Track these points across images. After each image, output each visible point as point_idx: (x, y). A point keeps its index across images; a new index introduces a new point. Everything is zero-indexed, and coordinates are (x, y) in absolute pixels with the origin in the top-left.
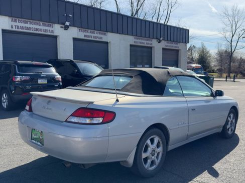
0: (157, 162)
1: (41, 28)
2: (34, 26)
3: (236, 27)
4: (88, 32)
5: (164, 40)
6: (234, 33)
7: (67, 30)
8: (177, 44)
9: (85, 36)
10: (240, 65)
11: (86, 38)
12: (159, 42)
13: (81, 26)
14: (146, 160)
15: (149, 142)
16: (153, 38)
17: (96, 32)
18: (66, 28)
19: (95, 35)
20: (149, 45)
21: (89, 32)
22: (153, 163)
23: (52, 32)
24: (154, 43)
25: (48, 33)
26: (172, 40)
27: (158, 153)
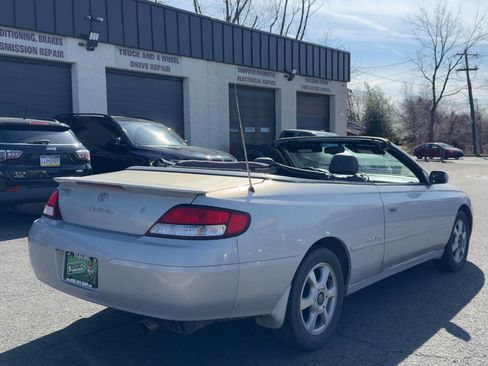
0: (328, 317)
1: (34, 46)
2: (20, 42)
3: (443, 48)
4: (138, 55)
5: (299, 74)
6: (438, 60)
7: (93, 50)
8: (326, 83)
9: (133, 64)
10: (452, 129)
11: (134, 69)
12: (290, 79)
13: (124, 44)
14: (307, 312)
15: (312, 275)
16: (277, 71)
17: (156, 55)
18: (91, 46)
19: (155, 62)
20: (269, 86)
21: (141, 54)
22: (320, 319)
23: (61, 54)
24: (279, 80)
25: (51, 58)
26: (317, 74)
27: (330, 300)
